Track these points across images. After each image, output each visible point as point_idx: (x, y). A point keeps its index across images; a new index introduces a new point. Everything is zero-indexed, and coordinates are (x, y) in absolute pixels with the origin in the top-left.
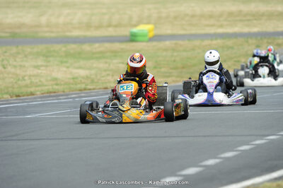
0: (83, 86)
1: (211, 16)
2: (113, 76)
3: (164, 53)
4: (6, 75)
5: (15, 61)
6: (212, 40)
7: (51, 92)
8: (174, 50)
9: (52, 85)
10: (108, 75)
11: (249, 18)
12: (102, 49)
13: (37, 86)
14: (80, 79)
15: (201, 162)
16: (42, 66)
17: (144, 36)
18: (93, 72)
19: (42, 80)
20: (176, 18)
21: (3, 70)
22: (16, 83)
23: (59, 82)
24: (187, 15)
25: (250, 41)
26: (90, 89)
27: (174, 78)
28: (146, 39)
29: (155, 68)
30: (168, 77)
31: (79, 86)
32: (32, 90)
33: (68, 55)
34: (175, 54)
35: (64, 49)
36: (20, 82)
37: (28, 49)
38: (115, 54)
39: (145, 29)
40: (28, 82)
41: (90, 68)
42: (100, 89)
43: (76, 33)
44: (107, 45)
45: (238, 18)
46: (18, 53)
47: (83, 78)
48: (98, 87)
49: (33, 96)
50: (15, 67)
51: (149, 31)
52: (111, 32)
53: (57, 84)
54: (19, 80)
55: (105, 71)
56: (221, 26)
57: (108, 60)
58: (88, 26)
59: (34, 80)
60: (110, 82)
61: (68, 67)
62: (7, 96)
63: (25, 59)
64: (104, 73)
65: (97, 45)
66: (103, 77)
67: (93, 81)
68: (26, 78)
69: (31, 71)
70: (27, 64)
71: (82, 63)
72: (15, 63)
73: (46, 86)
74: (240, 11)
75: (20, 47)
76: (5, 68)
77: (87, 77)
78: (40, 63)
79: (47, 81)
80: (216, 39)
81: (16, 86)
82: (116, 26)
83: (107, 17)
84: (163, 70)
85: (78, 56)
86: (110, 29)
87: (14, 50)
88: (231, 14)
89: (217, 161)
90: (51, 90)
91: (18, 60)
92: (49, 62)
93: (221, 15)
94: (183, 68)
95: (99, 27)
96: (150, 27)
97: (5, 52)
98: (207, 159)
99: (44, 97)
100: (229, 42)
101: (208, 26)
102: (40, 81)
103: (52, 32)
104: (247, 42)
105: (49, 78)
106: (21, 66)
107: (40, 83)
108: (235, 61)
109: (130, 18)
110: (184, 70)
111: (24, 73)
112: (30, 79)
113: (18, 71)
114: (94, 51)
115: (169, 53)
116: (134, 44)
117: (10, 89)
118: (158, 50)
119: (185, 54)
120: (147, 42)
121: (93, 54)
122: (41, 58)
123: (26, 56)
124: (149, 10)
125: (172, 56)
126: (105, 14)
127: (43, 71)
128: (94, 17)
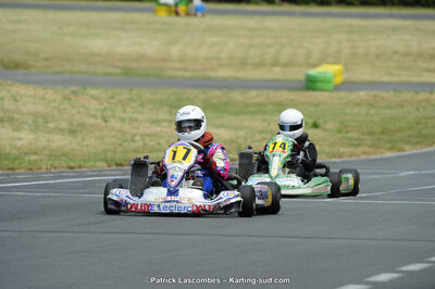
1: (433, 57)
3: (356, 110)
4: (106, 132)
5: (125, 112)
6: (431, 93)
8: (371, 105)
10: (264, 139)
12: (261, 99)
15: (369, 276)
16: (164, 121)
17: (328, 81)
18: (241, 133)
19: (162, 141)
20: (378, 56)
21: (103, 124)
22: (121, 145)
24: (396, 53)
27: (365, 149)
28: (331, 86)
29: (339, 131)
30: (357, 146)
34: (372, 112)
35: (202, 97)
36: (126, 144)
39: (330, 71)
40: (140, 144)
41: (237, 128)
43: (224, 73)
46: (130, 100)
50: (122, 120)
51: (335, 76)
52: (277, 73)
54: (125, 141)
55: (261, 132)
57: (267, 117)
58: (243, 63)
59: (151, 142)
62: (102, 165)
63: (140, 109)
64: (258, 136)
65: (253, 93)
66: (257, 141)
68: (137, 138)
69: (146, 128)
70: (140, 117)
71: (227, 119)
72: (122, 115)
75: (135, 91)
76: (106, 121)
77: (232, 141)
81: (119, 149)
82: (286, 65)
83: (272, 51)
84: (350, 135)
85: (224, 108)
86: (276, 69)
87: (125, 94)
89: (394, 275)
91: (128, 110)
95: (260, 65)
96: (337, 68)
97: (112, 98)
98: (379, 273)
101: (428, 70)
102: (159, 144)
103: (186, 70)
106: (131, 119)
107: (158, 147)
109: (309, 53)
110: (384, 137)
111: (134, 131)
112: (144, 140)
113: (126, 127)
114: (249, 101)
115: (363, 110)
116: (310, 93)
117: (109, 154)
118: (347, 104)
119: (388, 112)
120: (331, 91)
121: (247, 106)
122: (166, 108)
123: (142, 104)
124: (339, 42)
125: (367, 114)
126: (270, 46)
127: (164, 129)
128: (252, 50)
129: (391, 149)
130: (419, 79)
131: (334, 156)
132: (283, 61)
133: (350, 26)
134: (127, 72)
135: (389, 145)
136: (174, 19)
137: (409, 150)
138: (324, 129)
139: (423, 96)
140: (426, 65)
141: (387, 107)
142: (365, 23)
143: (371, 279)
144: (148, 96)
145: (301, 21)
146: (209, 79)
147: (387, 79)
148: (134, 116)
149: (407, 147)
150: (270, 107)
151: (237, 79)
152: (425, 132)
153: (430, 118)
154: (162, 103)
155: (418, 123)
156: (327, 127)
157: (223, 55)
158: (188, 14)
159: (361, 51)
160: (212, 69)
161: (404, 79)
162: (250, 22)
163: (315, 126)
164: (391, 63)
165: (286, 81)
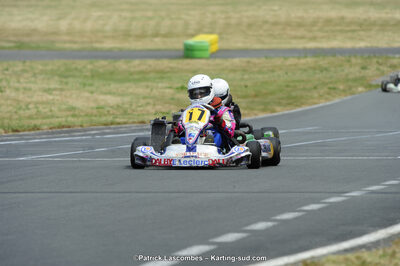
0: (110, 119)
1: (300, 25)
2: (154, 105)
4: (2, 101)
5: (19, 82)
6: (299, 58)
7: (63, 127)
8: (244, 71)
9: (67, 116)
10: (148, 104)
11: (353, 28)
12: (143, 68)
13: (48, 117)
14: (108, 109)
15: (247, 225)
16: (55, 89)
17: (202, 50)
18: (127, 99)
19: (54, 108)
20: (250, 26)
22: (16, 112)
23: (77, 112)
24: (266, 22)
25: (353, 60)
26: (119, 124)
28: (207, 54)
31: (103, 119)
32: (38, 122)
33: (95, 75)
34: (246, 77)
35: (89, 67)
36: (21, 112)
37: (39, 66)
38: (162, 74)
39: (206, 40)
40: (33, 111)
41: (122, 95)
42: (134, 123)
43: (108, 44)
44: (151, 62)
45: (338, 28)
46: (24, 71)
47: (112, 107)
48: (131, 121)
49: (38, 132)
50: (17, 89)
51: (212, 44)
52: (158, 43)
53: (74, 116)
54: (20, 108)
55: (144, 98)
56: (314, 39)
57: (150, 84)
58: (127, 35)
59: (44, 110)
60: (148, 114)
61: (92, 92)
63: (33, 79)
64: (142, 102)
65: (137, 62)
66: (140, 106)
67: (125, 112)
68: (30, 106)
69: (38, 97)
70: (32, 86)
71: (113, 86)
72: (17, 85)
74: (343, 18)
75: (28, 63)
77: (118, 106)
78: (52, 86)
79: (60, 110)
80: (306, 57)
81: (15, 117)
82: (165, 36)
83: (152, 23)
85: (110, 76)
86: (157, 40)
87: (19, 66)
88: (328, 21)
89: (270, 224)
90: (63, 124)
91: (22, 80)
92: (67, 83)
93: (314, 23)
94: (256, 96)
95: (142, 36)
96: (213, 37)
97: (7, 70)
98: (256, 222)
99: (53, 133)
100: (323, 62)
101: (295, 38)
102: (51, 111)
103: (75, 42)
104: (349, 61)
105: (64, 107)
106: (25, 89)
107: (49, 114)
108: (330, 88)
110: (257, 99)
111: (29, 100)
112: (37, 108)
113: (21, 97)
114: (132, 70)
115: (238, 76)
116: (189, 61)
117: (6, 121)
118: (222, 70)
119: (260, 77)
120: (207, 58)
121: (131, 74)
122: (56, 78)
123: (35, 75)
124: (214, 13)
125: (242, 79)
126: (150, 18)
127: (55, 97)
128: (134, 23)
129: (264, 110)
130: (288, 46)
132: (163, 32)
134: (20, 46)
135: (262, 107)
137: (281, 111)
139: (292, 61)
140: (293, 33)
141: (260, 72)
143: (249, 228)
144: (41, 67)
146: (96, 50)
147: (258, 46)
148: (28, 85)
149: (278, 108)
150: (152, 75)
151: (121, 50)
152: (294, 94)
153: (298, 81)
154: (53, 73)
155: (287, 86)
157: (108, 28)
159: (233, 21)
160: (97, 42)
161: (274, 46)
164: (261, 32)
165: (166, 50)
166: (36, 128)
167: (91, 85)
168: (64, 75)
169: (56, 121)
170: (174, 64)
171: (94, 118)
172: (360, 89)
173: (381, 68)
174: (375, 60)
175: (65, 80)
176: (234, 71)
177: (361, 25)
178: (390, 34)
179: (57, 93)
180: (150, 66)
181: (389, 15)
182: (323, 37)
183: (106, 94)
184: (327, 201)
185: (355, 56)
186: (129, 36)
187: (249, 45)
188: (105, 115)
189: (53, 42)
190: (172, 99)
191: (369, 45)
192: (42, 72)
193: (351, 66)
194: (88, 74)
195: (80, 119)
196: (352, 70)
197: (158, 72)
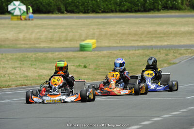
1: (135, 34)
3: (103, 59)
6: (135, 50)
7: (22, 85)
8: (109, 57)
9: (24, 80)
11: (161, 35)
12: (60, 56)
13: (13, 81)
14: (43, 76)
16: (18, 67)
17: (91, 47)
19: (17, 76)
20: (111, 35)
23: (28, 78)
24: (119, 33)
25: (161, 51)
28: (91, 49)
29: (96, 69)
31: (41, 82)
32: (10, 83)
33: (37, 60)
34: (110, 60)
35: (34, 56)
36: (2, 78)
38: (69, 59)
39: (90, 42)
40: (7, 78)
43: (43, 45)
44: (64, 53)
45: (154, 36)
46: (2, 59)
47: (45, 76)
49: (10, 88)
51: (93, 44)
52: (67, 44)
53: (27, 80)
56: (142, 41)
58: (51, 40)
59: (12, 77)
61: (36, 69)
63: (7, 62)
65: (57, 53)
68: (6, 76)
69: (10, 71)
70: (7, 66)
71: (46, 65)
73: (19, 81)
74: (156, 31)
75: (4, 55)
77: (48, 75)
78: (16, 66)
79: (20, 77)
80: (139, 50)
82: (71, 41)
83: (64, 34)
85: (44, 60)
86: (66, 42)
88: (149, 32)
91: (1, 63)
92: (23, 64)
93: (142, 33)
95: (59, 41)
96: (94, 41)
99: (17, 89)
100: (147, 52)
101: (133, 40)
103: (27, 44)
104: (160, 52)
105: (22, 76)
106: (3, 67)
107: (15, 79)
109: (81, 35)
111: (5, 72)
112: (9, 76)
113: (1, 71)
114: (55, 57)
115: (106, 59)
116: (82, 52)
118: (98, 57)
120: (91, 51)
121: (54, 59)
122: (18, 62)
123: (8, 60)
124: (94, 29)
125: (108, 61)
126: (63, 32)
127: (18, 71)
128: (55, 34)
130: (130, 45)
131: (94, 80)
132: (69, 39)
133: (98, 22)
136: (20, 22)
138: (89, 68)
139: (131, 52)
140: (132, 38)
142: (104, 20)
144: (10, 56)
145: (77, 21)
146: (37, 48)
147: (115, 45)
148: (5, 66)
151: (49, 47)
152: (133, 68)
153: (135, 62)
154: (16, 59)
155: (130, 64)
156: (90, 67)
157: (42, 37)
158: (26, 19)
159: (103, 33)
160: (37, 44)
161: (123, 45)
162: (54, 22)
163: (85, 67)
164: (117, 38)
165: (71, 47)
166: (9, 86)
167: (36, 65)
168: (22, 60)
169: (19, 83)
170: (75, 54)
171: (37, 81)
172: (165, 65)
173: (175, 54)
174: (172, 51)
175: (22, 63)
176: (104, 57)
177: (165, 34)
178: (179, 38)
179: (19, 69)
180: (63, 55)
181: (179, 29)
182: (146, 40)
183: (42, 69)
184: (153, 120)
185: (162, 49)
186: (53, 41)
187: (111, 45)
188: (42, 79)
189: (16, 44)
190: (75, 71)
191: (169, 44)
192: (11, 59)
193: (160, 54)
194: (34, 59)
195: (30, 81)
196: (161, 56)
197: (67, 58)
